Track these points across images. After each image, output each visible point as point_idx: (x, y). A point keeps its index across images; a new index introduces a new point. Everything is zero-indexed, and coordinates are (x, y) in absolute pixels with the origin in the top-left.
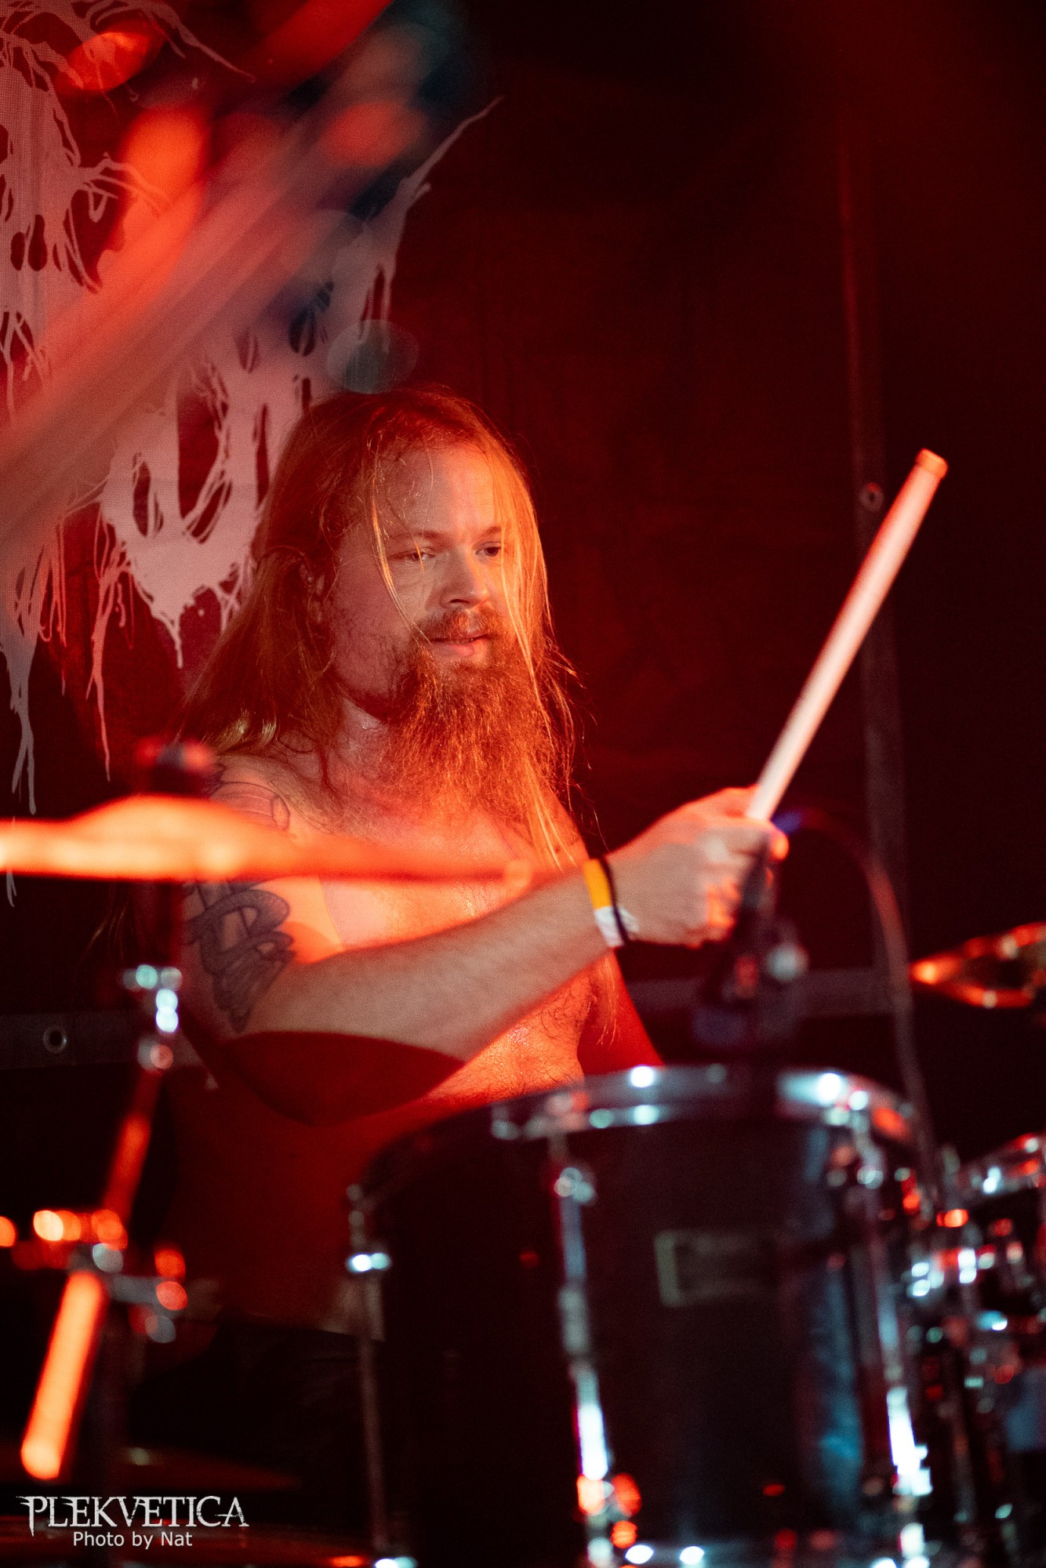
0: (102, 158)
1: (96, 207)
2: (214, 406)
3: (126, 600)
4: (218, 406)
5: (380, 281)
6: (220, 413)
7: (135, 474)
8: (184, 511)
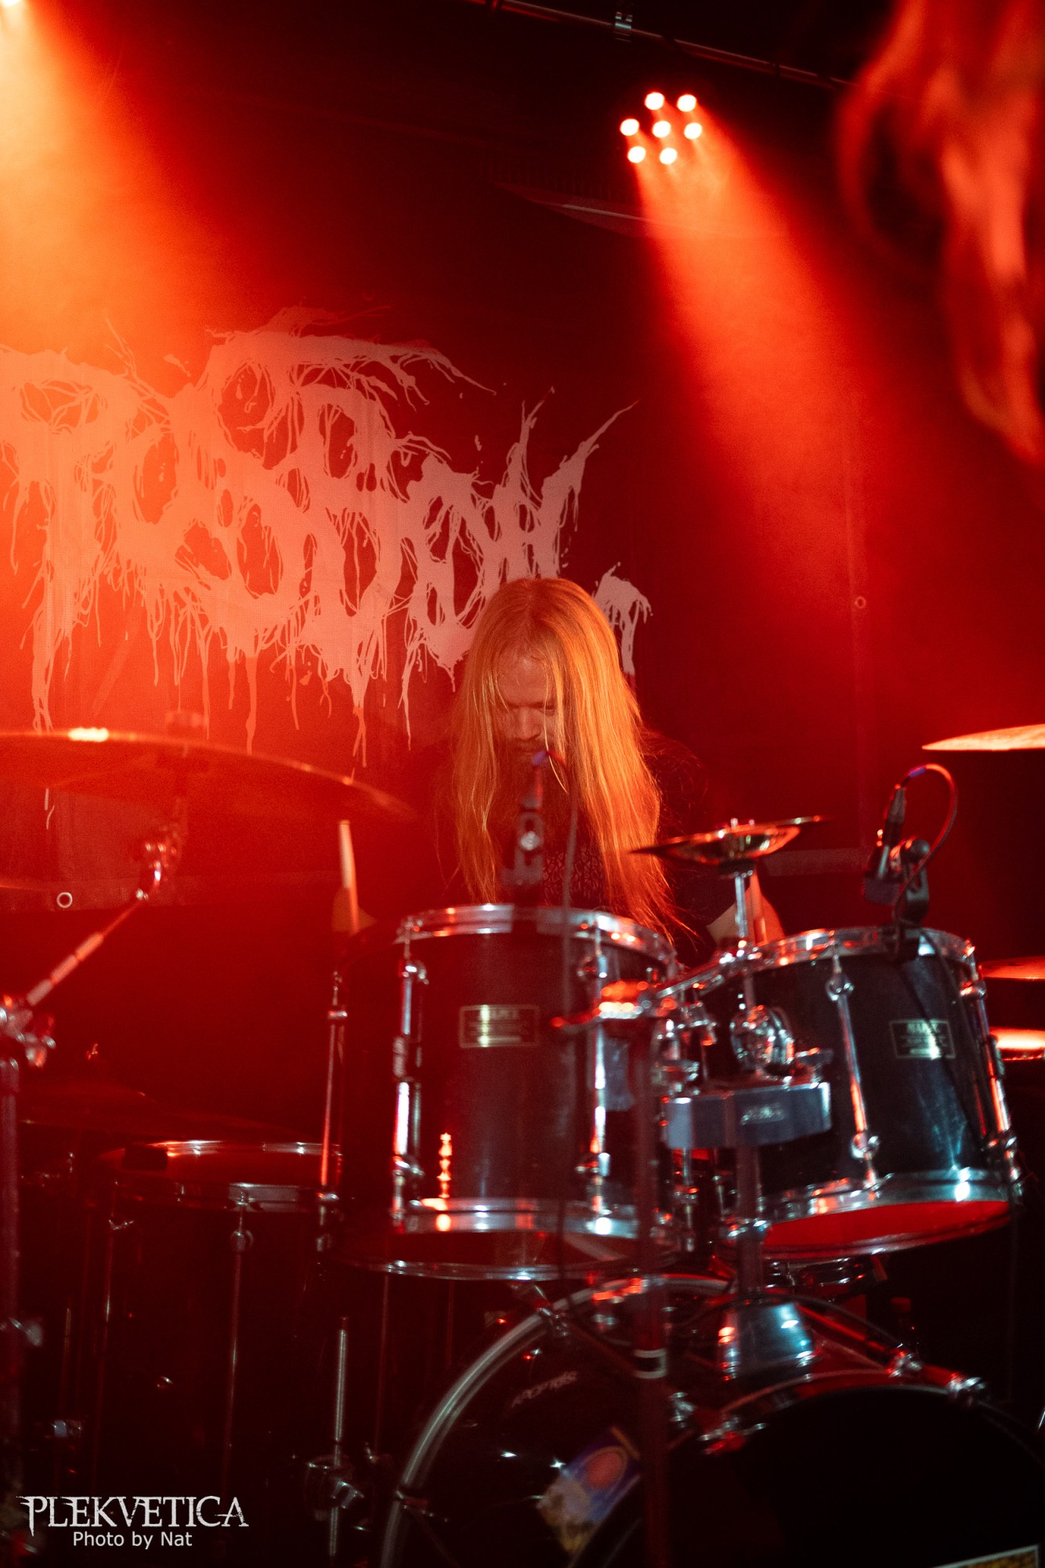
0: (407, 434)
1: (405, 459)
2: (475, 559)
3: (423, 658)
4: (478, 558)
5: (572, 495)
6: (479, 563)
7: (428, 594)
8: (458, 611)
